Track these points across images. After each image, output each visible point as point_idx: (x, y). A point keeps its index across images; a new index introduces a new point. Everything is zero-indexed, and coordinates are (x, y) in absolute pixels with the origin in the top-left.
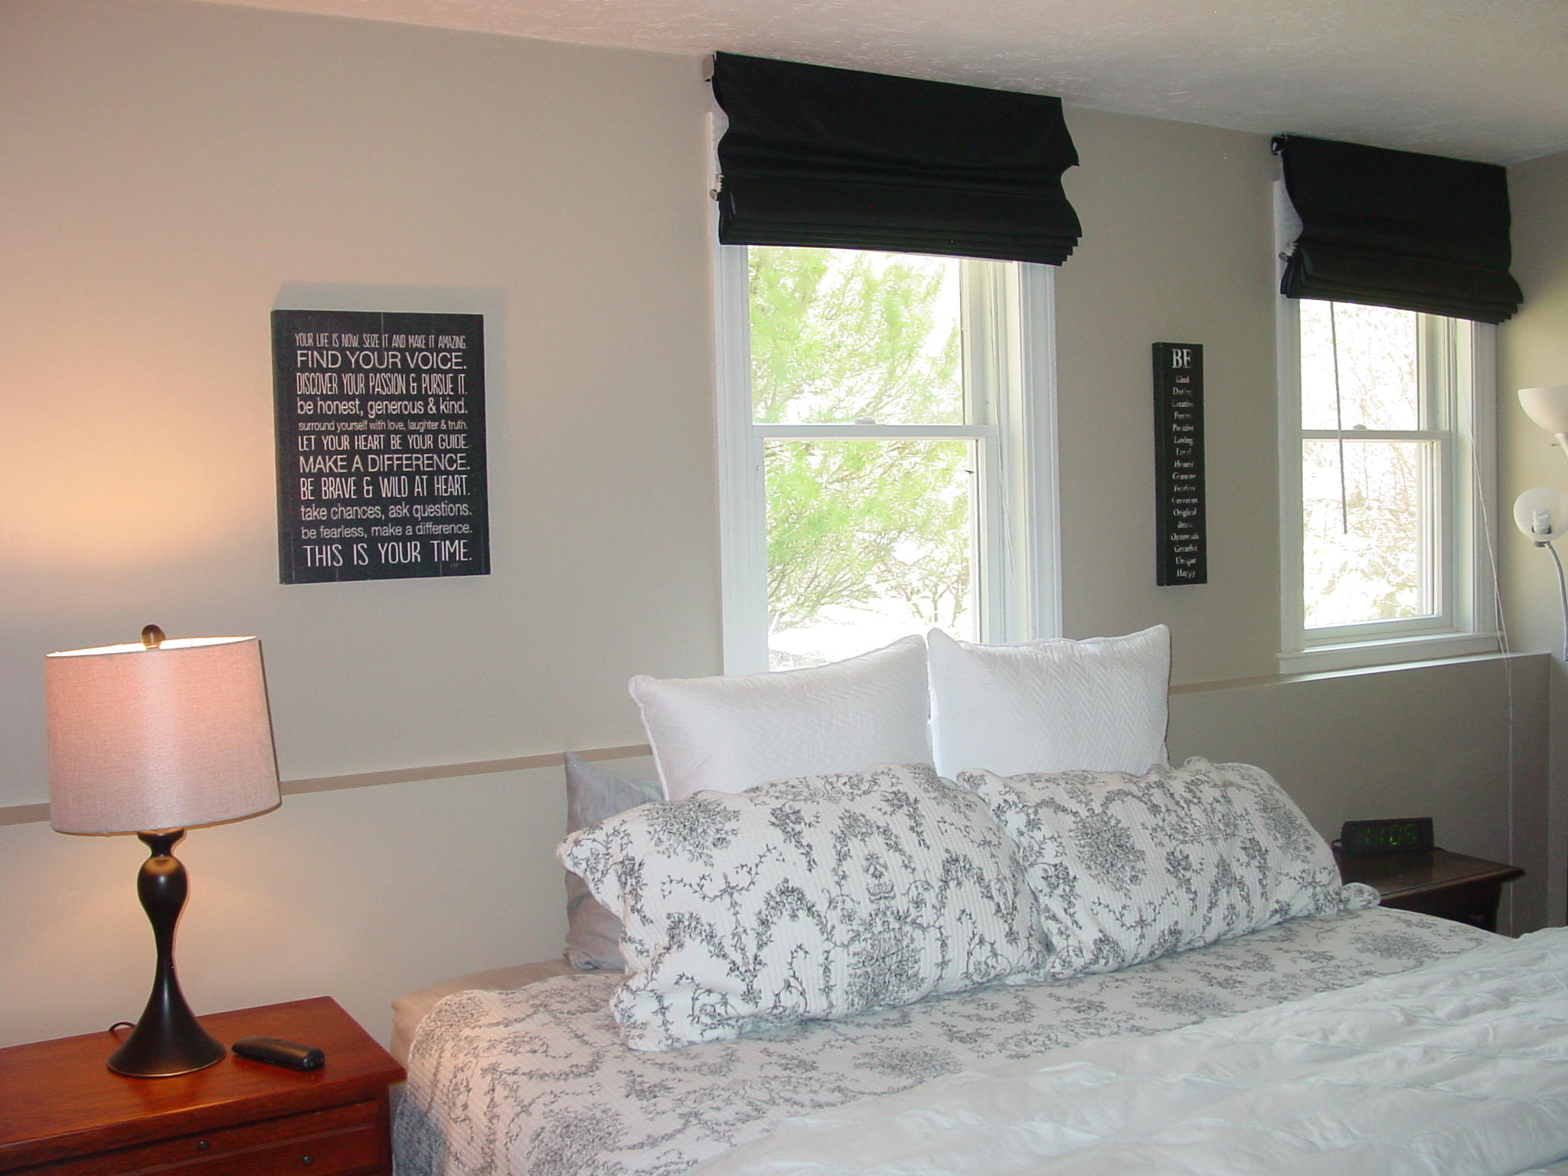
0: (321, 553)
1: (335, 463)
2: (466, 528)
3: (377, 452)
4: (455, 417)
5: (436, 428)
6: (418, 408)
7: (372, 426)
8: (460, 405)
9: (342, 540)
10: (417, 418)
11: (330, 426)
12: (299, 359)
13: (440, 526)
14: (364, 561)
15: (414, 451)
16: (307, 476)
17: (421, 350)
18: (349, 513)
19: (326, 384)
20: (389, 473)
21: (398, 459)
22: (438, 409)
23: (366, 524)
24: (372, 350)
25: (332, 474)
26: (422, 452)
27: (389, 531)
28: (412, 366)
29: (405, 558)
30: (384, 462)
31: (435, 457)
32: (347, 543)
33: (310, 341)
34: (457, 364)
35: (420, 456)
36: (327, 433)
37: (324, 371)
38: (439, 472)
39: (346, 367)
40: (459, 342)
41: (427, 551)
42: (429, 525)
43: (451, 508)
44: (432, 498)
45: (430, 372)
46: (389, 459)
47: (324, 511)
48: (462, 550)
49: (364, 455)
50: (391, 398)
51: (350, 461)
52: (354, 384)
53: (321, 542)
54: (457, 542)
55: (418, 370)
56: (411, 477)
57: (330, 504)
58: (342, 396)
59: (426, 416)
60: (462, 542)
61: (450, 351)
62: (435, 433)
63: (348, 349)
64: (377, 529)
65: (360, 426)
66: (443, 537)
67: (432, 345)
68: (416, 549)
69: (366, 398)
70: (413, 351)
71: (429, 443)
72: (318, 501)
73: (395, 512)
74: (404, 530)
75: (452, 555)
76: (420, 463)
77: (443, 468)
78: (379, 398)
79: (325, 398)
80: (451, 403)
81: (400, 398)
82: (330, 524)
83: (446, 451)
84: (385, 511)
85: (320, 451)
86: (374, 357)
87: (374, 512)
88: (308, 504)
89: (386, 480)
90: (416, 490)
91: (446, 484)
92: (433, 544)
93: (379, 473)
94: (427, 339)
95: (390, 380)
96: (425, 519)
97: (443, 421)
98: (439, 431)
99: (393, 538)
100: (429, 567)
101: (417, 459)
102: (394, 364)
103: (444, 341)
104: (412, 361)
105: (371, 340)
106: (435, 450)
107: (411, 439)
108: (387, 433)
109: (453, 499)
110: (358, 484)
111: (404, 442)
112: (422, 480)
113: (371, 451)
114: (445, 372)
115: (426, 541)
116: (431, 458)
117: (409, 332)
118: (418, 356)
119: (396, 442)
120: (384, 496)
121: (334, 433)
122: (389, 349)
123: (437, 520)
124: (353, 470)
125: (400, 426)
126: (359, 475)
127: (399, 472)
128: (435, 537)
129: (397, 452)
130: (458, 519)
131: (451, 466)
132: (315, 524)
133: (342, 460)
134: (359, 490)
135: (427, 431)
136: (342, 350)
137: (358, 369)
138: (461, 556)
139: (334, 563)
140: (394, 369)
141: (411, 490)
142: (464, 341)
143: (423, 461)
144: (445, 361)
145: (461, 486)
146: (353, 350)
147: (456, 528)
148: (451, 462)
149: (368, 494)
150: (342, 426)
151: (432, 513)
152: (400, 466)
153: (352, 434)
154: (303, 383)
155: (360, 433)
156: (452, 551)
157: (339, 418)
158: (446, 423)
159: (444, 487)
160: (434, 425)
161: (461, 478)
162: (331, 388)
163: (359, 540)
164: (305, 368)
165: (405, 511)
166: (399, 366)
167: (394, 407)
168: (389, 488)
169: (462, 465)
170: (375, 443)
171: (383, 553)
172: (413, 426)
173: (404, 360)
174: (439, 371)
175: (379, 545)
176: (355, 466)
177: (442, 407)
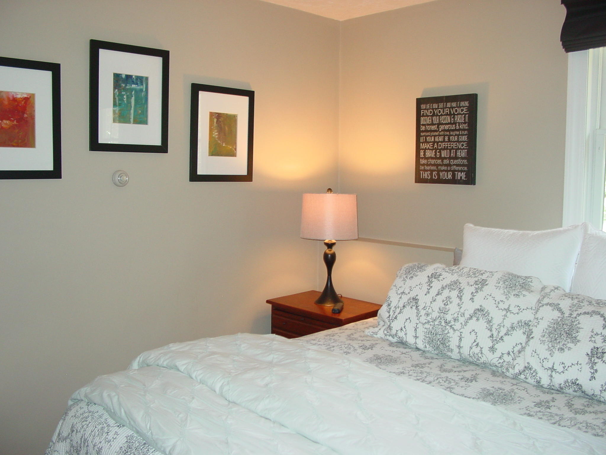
0: (425, 174)
1: (430, 145)
2: (466, 168)
3: (441, 142)
4: (464, 130)
5: (458, 134)
6: (453, 127)
7: (440, 134)
8: (466, 126)
9: (430, 170)
10: (453, 130)
11: (429, 134)
12: (422, 113)
13: (458, 167)
14: (436, 177)
15: (452, 142)
16: (423, 149)
17: (455, 107)
18: (433, 162)
19: (429, 121)
20: (444, 149)
21: (447, 144)
22: (459, 127)
23: (437, 165)
24: (441, 108)
25: (429, 149)
26: (454, 142)
27: (443, 168)
28: (452, 113)
29: (447, 177)
30: (443, 145)
31: (458, 144)
32: (432, 171)
33: (425, 107)
34: (466, 111)
35: (453, 143)
36: (428, 136)
37: (428, 116)
38: (459, 149)
39: (434, 115)
40: (467, 104)
41: (454, 175)
42: (455, 167)
43: (462, 161)
44: (456, 158)
45: (458, 114)
46: (445, 144)
47: (426, 161)
48: (464, 176)
49: (438, 143)
50: (446, 124)
51: (434, 145)
52: (436, 120)
53: (425, 170)
54: (463, 173)
55: (454, 114)
56: (450, 150)
57: (428, 158)
58: (433, 124)
59: (456, 130)
60: (464, 173)
61: (464, 107)
62: (458, 135)
63: (434, 109)
64: (440, 167)
65: (437, 134)
66: (458, 171)
67: (458, 105)
68: (450, 175)
69: (439, 124)
70: (453, 108)
71: (456, 139)
72: (425, 158)
73: (446, 162)
74: (447, 168)
75: (461, 177)
76: (453, 146)
77: (460, 148)
78: (443, 124)
79: (428, 125)
80: (463, 125)
81: (448, 124)
82: (428, 165)
83: (461, 142)
84: (442, 161)
85: (426, 142)
86: (442, 111)
87: (439, 162)
88: (422, 158)
89: (443, 151)
90: (452, 155)
91: (461, 153)
92: (455, 173)
93: (441, 149)
94: (457, 104)
95: (446, 118)
96: (454, 165)
97: (461, 131)
98: (459, 135)
99: (444, 171)
100: (454, 181)
101: (452, 144)
102: (447, 112)
103: (462, 104)
104: (452, 111)
105: (441, 105)
106: (458, 141)
107: (451, 138)
108: (444, 136)
109: (462, 158)
110: (436, 152)
111: (449, 139)
112: (453, 151)
113: (439, 142)
114: (462, 114)
115: (454, 172)
116: (456, 144)
117: (452, 101)
118: (454, 109)
119: (446, 139)
120: (442, 156)
121: (430, 136)
122: (446, 108)
123: (457, 165)
124: (434, 148)
125: (448, 133)
126: (436, 149)
127: (447, 149)
128: (456, 171)
129: (446, 142)
130: (463, 165)
131: (462, 147)
132: (424, 165)
133: (432, 144)
134: (436, 155)
135: (456, 135)
136: (433, 109)
137: (437, 115)
138: (463, 178)
139: (428, 178)
140: (447, 115)
141: (450, 155)
142: (468, 103)
143: (454, 145)
144: (462, 110)
145: (465, 154)
146: (436, 109)
147: (463, 168)
148: (463, 145)
149: (438, 156)
150: (433, 134)
151: (456, 163)
152: (447, 147)
153: (435, 136)
154: (423, 120)
155: (437, 136)
156: (461, 176)
157: (431, 131)
158: (462, 132)
159: (460, 154)
160: (458, 133)
161: (465, 151)
162: (430, 121)
163: (435, 171)
164: (423, 116)
165: (448, 162)
166: (449, 113)
167: (447, 127)
168: (444, 154)
169: (466, 146)
170: (441, 139)
171: (441, 175)
172: (451, 133)
173: (450, 111)
174: (460, 114)
175: (440, 173)
176: (435, 147)
177: (461, 127)
